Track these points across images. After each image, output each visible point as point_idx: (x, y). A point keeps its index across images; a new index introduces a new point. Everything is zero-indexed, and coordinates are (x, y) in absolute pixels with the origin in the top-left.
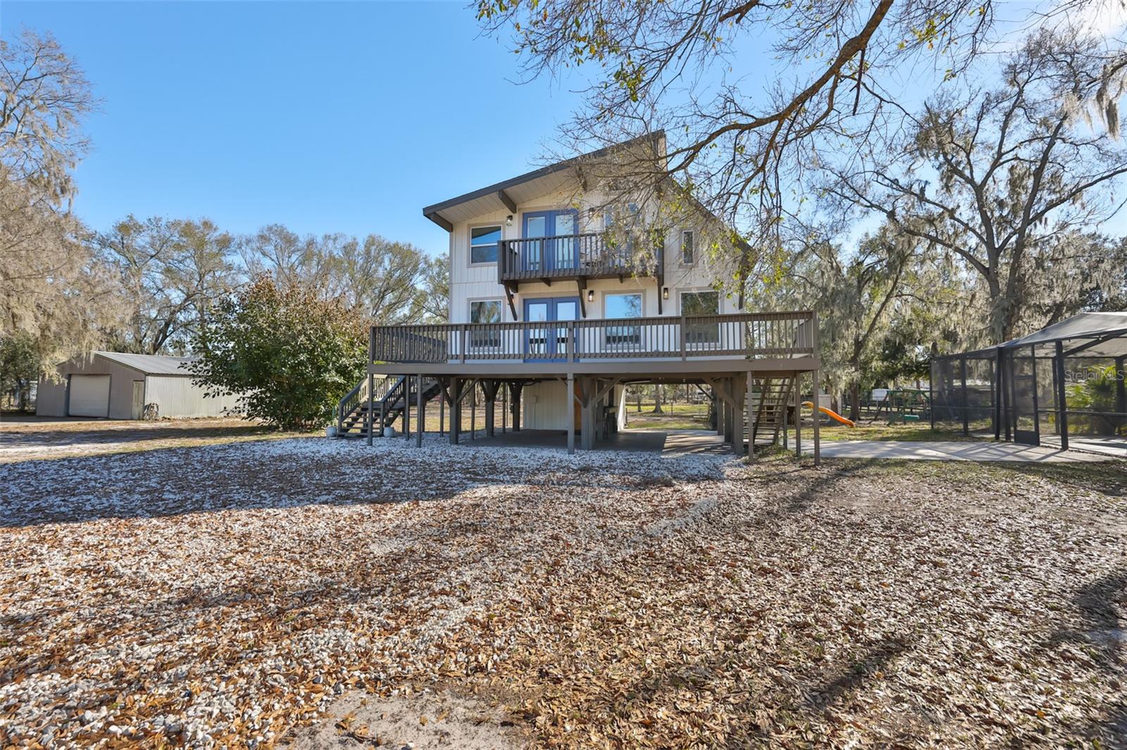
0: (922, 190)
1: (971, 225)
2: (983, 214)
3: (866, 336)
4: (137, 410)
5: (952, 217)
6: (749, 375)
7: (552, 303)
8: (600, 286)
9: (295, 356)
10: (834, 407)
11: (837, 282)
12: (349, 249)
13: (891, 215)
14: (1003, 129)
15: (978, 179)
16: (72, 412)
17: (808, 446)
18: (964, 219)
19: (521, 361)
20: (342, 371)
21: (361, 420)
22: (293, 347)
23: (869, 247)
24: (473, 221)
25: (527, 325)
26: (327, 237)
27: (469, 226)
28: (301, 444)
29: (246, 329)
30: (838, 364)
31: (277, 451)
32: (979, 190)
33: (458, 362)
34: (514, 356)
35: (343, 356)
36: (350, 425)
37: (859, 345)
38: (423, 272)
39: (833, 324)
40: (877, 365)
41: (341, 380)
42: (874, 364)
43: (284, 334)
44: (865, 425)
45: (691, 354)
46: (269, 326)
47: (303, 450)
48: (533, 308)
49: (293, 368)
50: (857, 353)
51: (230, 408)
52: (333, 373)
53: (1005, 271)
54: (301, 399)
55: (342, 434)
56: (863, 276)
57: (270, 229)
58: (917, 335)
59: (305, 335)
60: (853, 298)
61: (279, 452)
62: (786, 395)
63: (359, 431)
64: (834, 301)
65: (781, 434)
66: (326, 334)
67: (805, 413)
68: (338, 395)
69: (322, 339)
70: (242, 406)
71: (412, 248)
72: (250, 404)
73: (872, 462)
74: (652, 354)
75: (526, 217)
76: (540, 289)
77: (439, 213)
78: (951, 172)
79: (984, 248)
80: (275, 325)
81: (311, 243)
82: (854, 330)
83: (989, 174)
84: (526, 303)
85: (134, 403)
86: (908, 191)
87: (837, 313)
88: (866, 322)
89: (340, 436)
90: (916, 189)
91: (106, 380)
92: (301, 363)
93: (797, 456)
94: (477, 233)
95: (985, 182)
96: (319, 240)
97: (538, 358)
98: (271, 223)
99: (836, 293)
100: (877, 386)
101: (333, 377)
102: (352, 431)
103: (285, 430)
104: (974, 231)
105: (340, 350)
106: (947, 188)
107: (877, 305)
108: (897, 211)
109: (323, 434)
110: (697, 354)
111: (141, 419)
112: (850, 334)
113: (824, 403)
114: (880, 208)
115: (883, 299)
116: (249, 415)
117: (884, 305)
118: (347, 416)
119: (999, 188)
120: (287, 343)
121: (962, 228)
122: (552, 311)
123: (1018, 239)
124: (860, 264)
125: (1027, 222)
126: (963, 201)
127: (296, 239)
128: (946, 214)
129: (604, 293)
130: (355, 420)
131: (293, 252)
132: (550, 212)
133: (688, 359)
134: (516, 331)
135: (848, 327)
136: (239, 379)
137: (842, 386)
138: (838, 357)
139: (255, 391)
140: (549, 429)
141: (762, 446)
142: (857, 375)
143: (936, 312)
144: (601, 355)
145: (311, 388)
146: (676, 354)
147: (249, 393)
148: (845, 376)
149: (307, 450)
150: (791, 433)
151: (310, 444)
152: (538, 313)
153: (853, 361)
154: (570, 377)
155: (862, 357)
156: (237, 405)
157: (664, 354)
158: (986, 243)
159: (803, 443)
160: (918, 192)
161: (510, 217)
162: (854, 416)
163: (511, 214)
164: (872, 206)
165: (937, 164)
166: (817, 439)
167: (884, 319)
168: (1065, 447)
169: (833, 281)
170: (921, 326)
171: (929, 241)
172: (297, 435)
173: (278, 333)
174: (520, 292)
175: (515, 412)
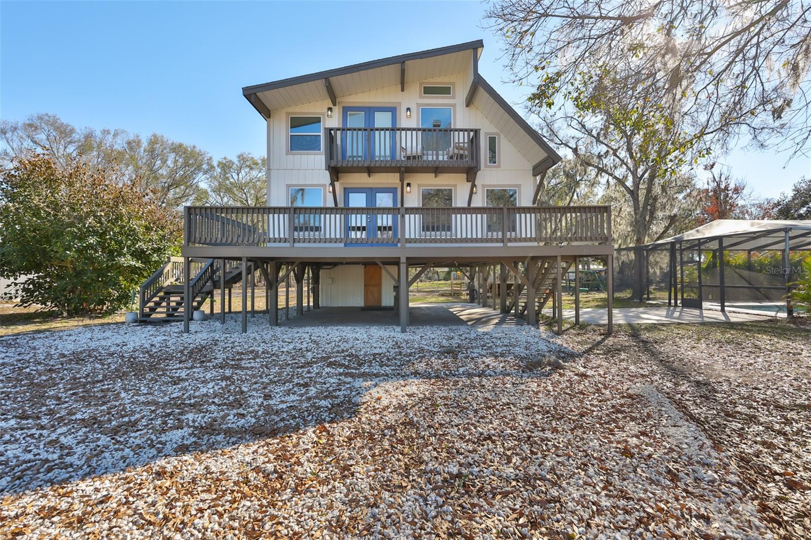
1: (625, 161)
5: (615, 154)
6: (559, 259)
7: (371, 193)
8: (416, 179)
9: (81, 238)
12: (133, 145)
13: (574, 150)
18: (622, 156)
19: (342, 245)
20: (139, 255)
21: (164, 304)
22: (79, 229)
24: (291, 110)
25: (347, 211)
26: (106, 132)
27: (288, 114)
28: (97, 334)
29: (17, 209)
31: (68, 347)
33: (287, 245)
34: (336, 240)
35: (139, 240)
36: (153, 310)
38: (205, 172)
41: (139, 264)
43: (68, 216)
45: (510, 240)
46: (48, 207)
47: (104, 343)
48: (352, 196)
49: (79, 251)
52: (129, 257)
53: (642, 193)
54: (90, 284)
55: (144, 320)
57: (40, 118)
59: (95, 216)
61: (71, 347)
63: (164, 315)
66: (119, 217)
68: (133, 280)
69: (114, 222)
70: (13, 292)
71: (197, 149)
72: (24, 290)
74: (462, 240)
75: (346, 110)
76: (361, 179)
77: (260, 94)
79: (630, 176)
80: (56, 206)
81: (89, 137)
84: (346, 192)
86: (589, 134)
89: (141, 322)
92: (90, 246)
94: (297, 123)
96: (98, 133)
97: (358, 242)
98: (42, 112)
101: (127, 261)
102: (154, 316)
103: (71, 316)
104: (626, 165)
105: (135, 234)
108: (579, 148)
109: (119, 319)
110: (516, 240)
114: (566, 145)
116: (23, 301)
118: (149, 301)
120: (72, 225)
121: (619, 162)
122: (371, 198)
123: (651, 172)
127: (72, 131)
128: (611, 152)
130: (158, 304)
131: (70, 142)
132: (370, 108)
134: (338, 216)
136: (9, 263)
139: (30, 276)
140: (344, 305)
144: (420, 241)
145: (101, 272)
147: (23, 278)
149: (109, 343)
151: (108, 334)
152: (358, 200)
154: (403, 260)
156: (7, 290)
157: (472, 240)
158: (632, 173)
160: (596, 136)
161: (330, 109)
163: (331, 106)
164: (562, 144)
171: (596, 170)
172: (87, 321)
173: (60, 214)
174: (341, 181)
175: (315, 292)
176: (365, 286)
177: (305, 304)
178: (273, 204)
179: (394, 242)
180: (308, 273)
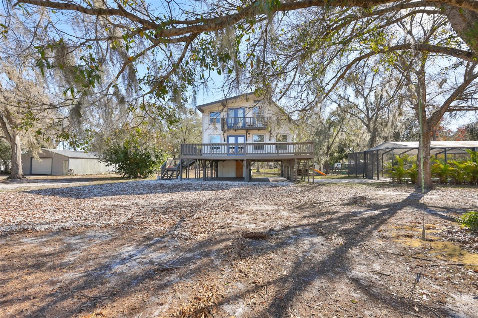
0: (348, 98)
1: (363, 110)
2: (366, 107)
3: (331, 145)
4: (65, 171)
5: (357, 107)
6: (296, 160)
7: (236, 137)
8: (252, 132)
10: (320, 169)
11: (322, 127)
13: (339, 105)
14: (373, 79)
15: (365, 96)
16: (33, 172)
17: (311, 180)
18: (361, 108)
19: (227, 155)
23: (333, 114)
25: (228, 144)
27: (209, 111)
30: (321, 155)
32: (365, 99)
33: (210, 155)
34: (225, 154)
37: (329, 148)
39: (320, 141)
40: (336, 154)
42: (335, 154)
44: (330, 175)
45: (280, 153)
48: (230, 139)
50: (328, 151)
51: (110, 170)
53: (372, 126)
55: (162, 178)
56: (331, 124)
58: (348, 145)
60: (327, 133)
62: (305, 165)
64: (320, 134)
65: (304, 178)
67: (311, 172)
72: (118, 169)
73: (328, 183)
74: (268, 153)
76: (233, 132)
77: (201, 108)
78: (358, 93)
79: (366, 118)
82: (327, 143)
83: (368, 94)
84: (228, 137)
85: (64, 169)
86: (344, 98)
87: (321, 138)
88: (331, 140)
90: (346, 98)
91: (51, 160)
93: (308, 182)
95: (367, 96)
97: (232, 154)
99: (321, 131)
100: (336, 162)
104: (363, 112)
106: (357, 96)
107: (335, 134)
108: (341, 104)
110: (282, 153)
111: (67, 175)
112: (326, 144)
113: (317, 168)
114: (335, 102)
115: (337, 133)
117: (337, 134)
119: (372, 99)
121: (360, 111)
122: (236, 140)
123: (376, 115)
124: (329, 119)
125: (378, 110)
126: (360, 102)
128: (355, 106)
129: (253, 134)
132: (236, 108)
133: (280, 155)
134: (225, 146)
135: (325, 142)
137: (323, 162)
138: (321, 153)
139: (119, 164)
140: (228, 177)
141: (299, 181)
142: (328, 159)
143: (353, 138)
144: (253, 154)
146: (276, 153)
147: (117, 165)
148: (324, 159)
150: (307, 177)
152: (232, 140)
153: (327, 154)
154: (245, 160)
155: (330, 152)
157: (271, 154)
158: (367, 116)
159: (310, 180)
162: (327, 173)
163: (224, 109)
165: (353, 89)
166: (313, 179)
167: (337, 139)
168: (378, 179)
169: (320, 126)
170: (349, 142)
171: (350, 114)
174: (226, 133)
175: (217, 171)
176: (236, 169)
177: (213, 176)
178: (205, 143)
179: (243, 154)
180: (214, 163)
